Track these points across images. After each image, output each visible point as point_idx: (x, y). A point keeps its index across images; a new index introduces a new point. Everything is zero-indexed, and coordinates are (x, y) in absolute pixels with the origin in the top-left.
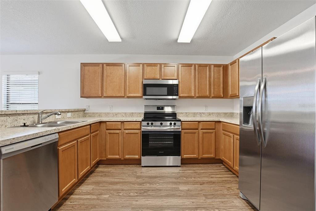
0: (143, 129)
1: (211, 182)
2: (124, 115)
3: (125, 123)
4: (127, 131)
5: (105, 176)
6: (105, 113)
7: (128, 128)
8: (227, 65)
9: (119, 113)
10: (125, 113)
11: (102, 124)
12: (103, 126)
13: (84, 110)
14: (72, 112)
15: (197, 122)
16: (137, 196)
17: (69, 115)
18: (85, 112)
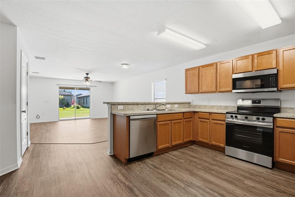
0: (227, 121)
2: (219, 108)
3: (212, 114)
4: (214, 121)
5: (193, 151)
6: (204, 106)
7: (215, 118)
10: (220, 106)
11: (196, 114)
12: (196, 115)
13: (190, 103)
14: (178, 104)
16: (201, 169)
17: (176, 106)
18: (190, 104)
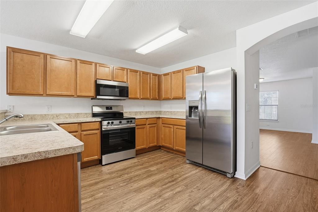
0: (104, 128)
1: (165, 161)
2: (67, 116)
3: (82, 124)
4: (85, 133)
7: (85, 129)
8: (160, 75)
9: (60, 114)
13: (5, 112)
15: (146, 119)
